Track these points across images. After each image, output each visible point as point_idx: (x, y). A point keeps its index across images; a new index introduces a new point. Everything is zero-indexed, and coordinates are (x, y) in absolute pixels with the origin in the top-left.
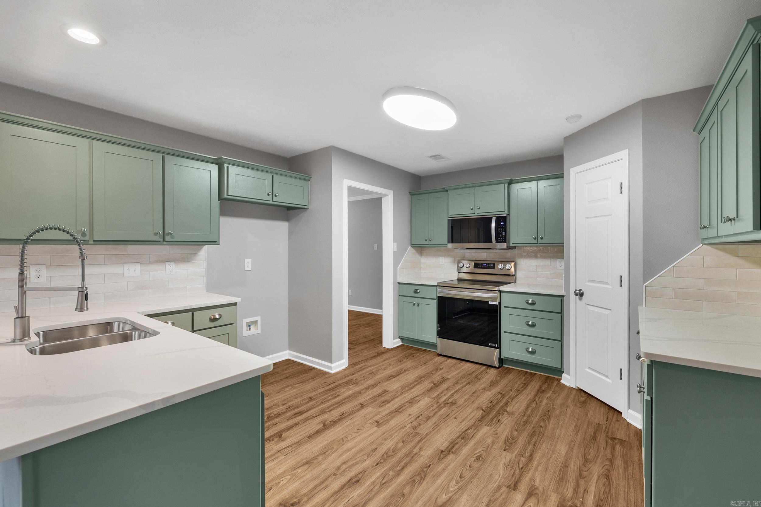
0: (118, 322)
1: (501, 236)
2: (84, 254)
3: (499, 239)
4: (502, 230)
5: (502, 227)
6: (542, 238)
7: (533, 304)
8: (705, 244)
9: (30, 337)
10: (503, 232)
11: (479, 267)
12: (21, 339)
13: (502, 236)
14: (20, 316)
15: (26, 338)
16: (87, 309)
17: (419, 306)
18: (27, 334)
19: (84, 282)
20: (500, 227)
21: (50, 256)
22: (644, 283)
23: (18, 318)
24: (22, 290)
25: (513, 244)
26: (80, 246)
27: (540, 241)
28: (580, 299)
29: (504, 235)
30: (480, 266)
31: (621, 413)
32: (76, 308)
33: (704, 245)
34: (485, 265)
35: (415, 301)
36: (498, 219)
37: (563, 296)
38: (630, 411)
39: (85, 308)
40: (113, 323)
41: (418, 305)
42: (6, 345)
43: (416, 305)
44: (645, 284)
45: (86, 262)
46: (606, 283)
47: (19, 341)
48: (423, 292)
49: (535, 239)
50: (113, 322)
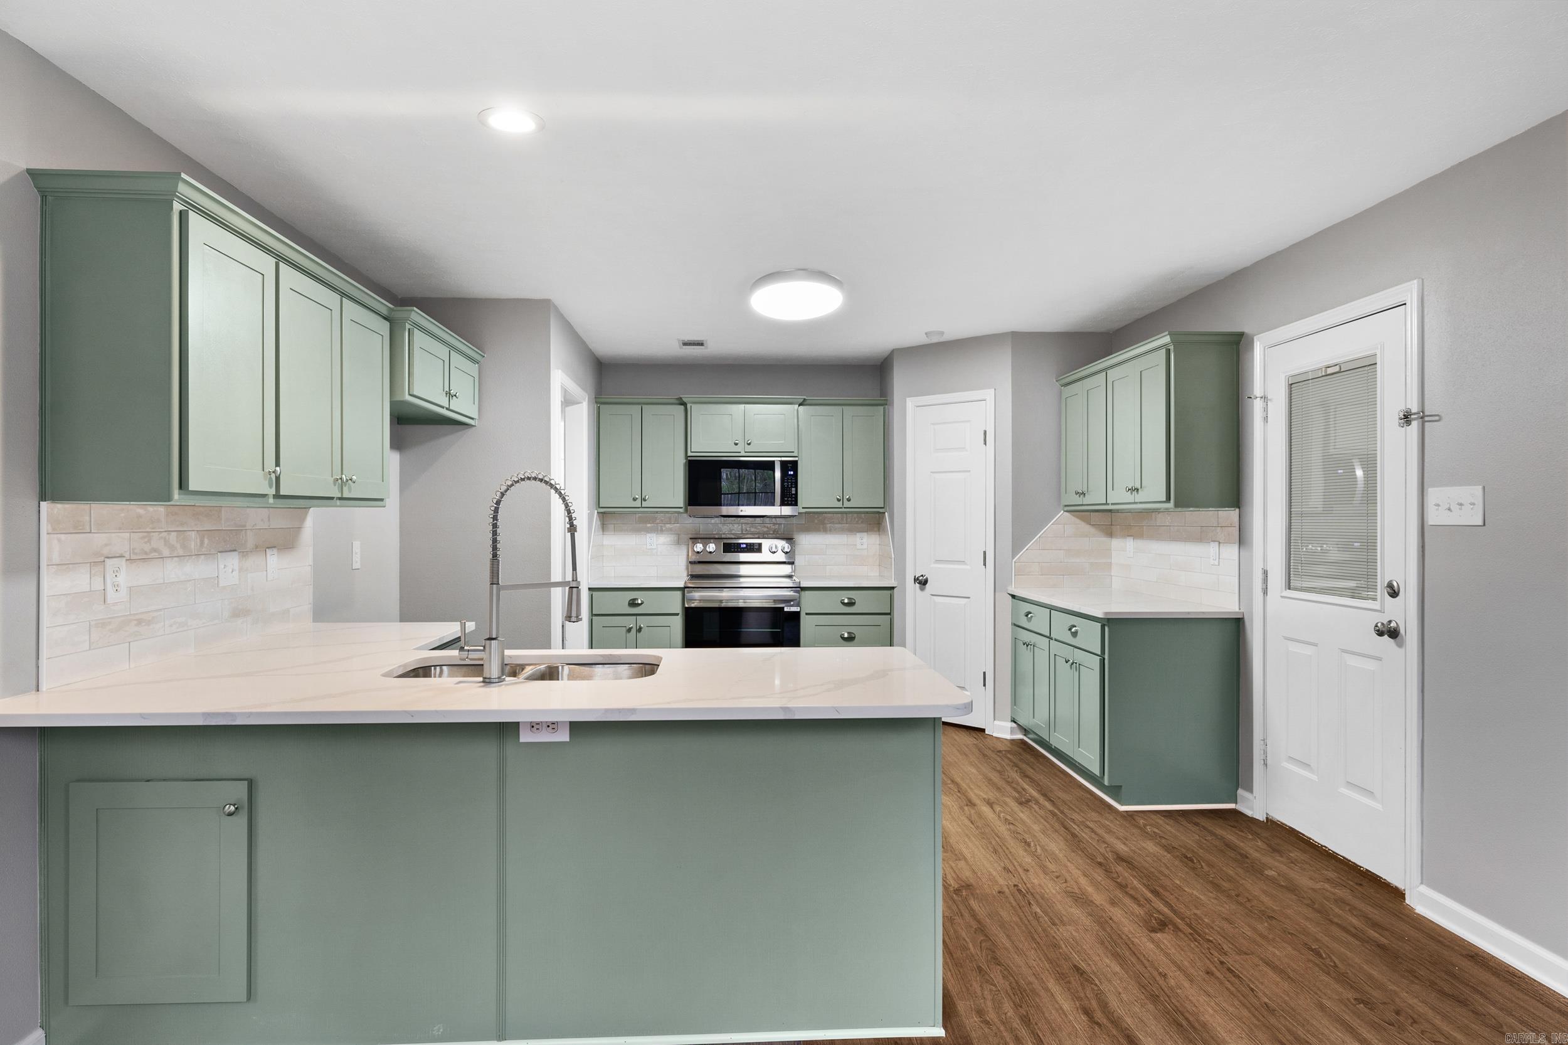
1: (789, 495)
3: (786, 499)
4: (791, 485)
5: (791, 479)
6: (849, 500)
7: (851, 604)
8: (1067, 511)
10: (792, 487)
11: (733, 550)
13: (790, 497)
17: (641, 633)
20: (788, 479)
22: (1013, 558)
25: (803, 508)
27: (847, 504)
28: (922, 589)
29: (794, 492)
30: (735, 548)
31: (983, 730)
33: (1065, 513)
34: (744, 546)
35: (630, 622)
36: (785, 466)
37: (893, 588)
38: (996, 722)
41: (639, 630)
43: (634, 631)
44: (1014, 560)
46: (963, 562)
48: (650, 603)
49: (839, 500)
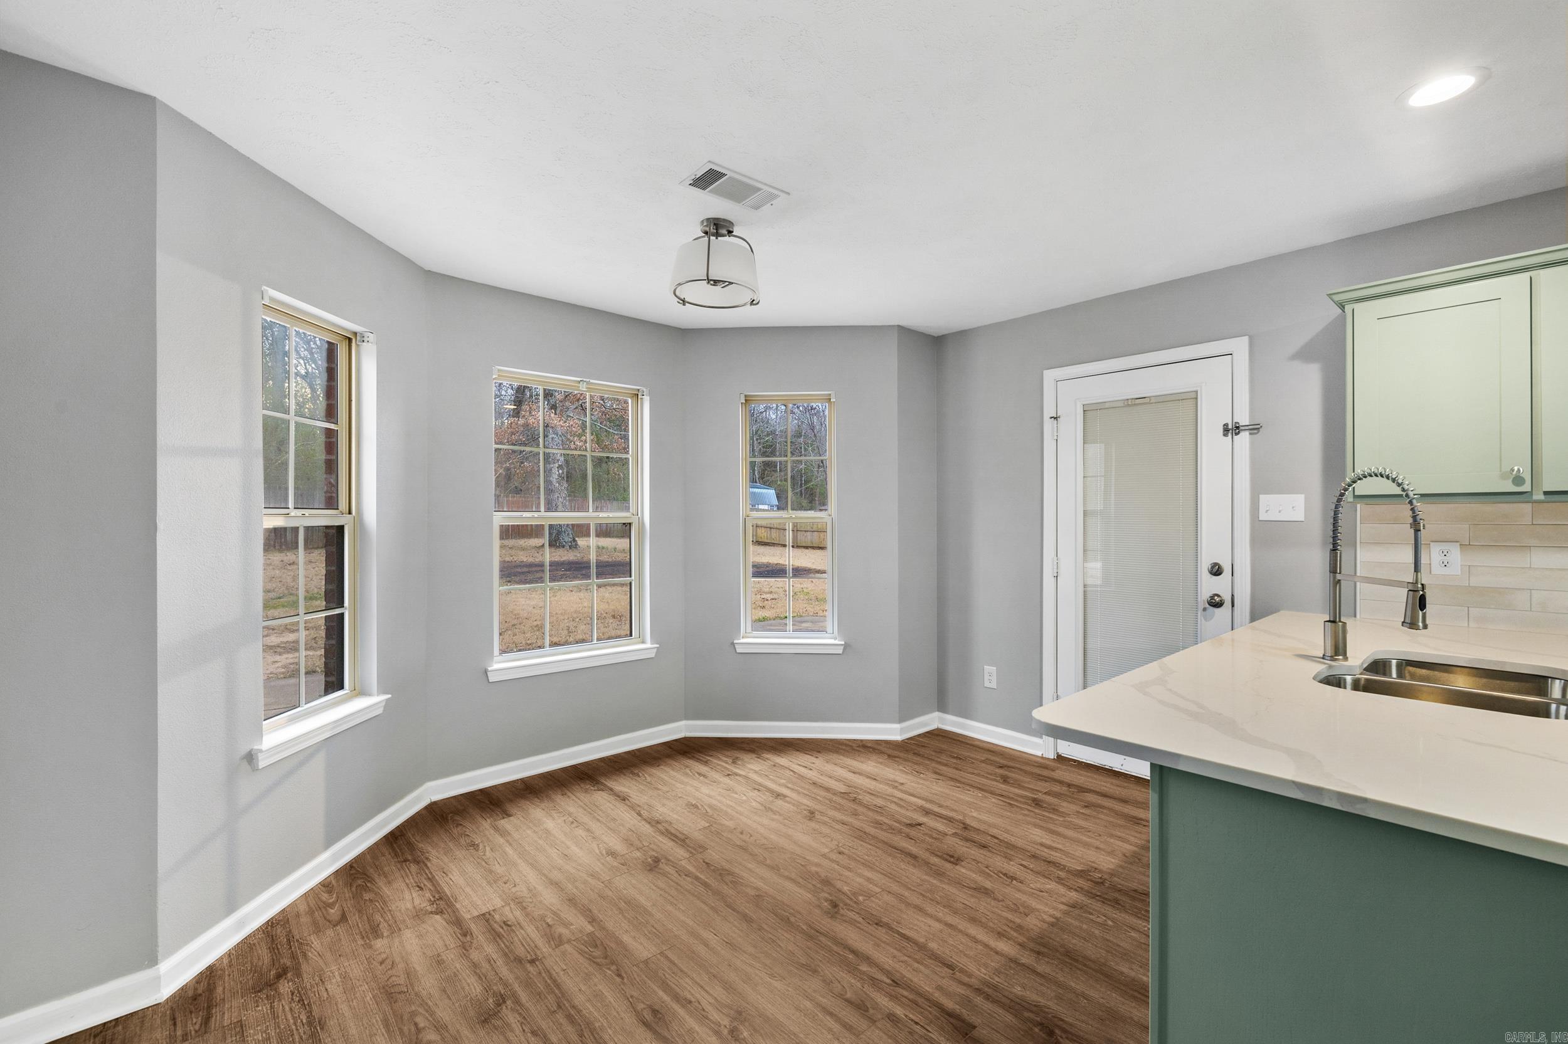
0: (1563, 681)
2: (1418, 520)
9: (1347, 658)
12: (1332, 657)
14: (1332, 619)
15: (1341, 657)
16: (1425, 627)
18: (1341, 651)
19: (1419, 574)
21: (1468, 526)
23: (1329, 621)
24: (1335, 577)
26: (1412, 504)
32: (1403, 620)
39: (1421, 624)
40: (1550, 679)
42: (1309, 659)
45: (1423, 533)
47: (1329, 658)
50: (1550, 677)
